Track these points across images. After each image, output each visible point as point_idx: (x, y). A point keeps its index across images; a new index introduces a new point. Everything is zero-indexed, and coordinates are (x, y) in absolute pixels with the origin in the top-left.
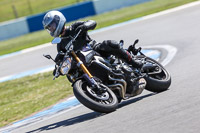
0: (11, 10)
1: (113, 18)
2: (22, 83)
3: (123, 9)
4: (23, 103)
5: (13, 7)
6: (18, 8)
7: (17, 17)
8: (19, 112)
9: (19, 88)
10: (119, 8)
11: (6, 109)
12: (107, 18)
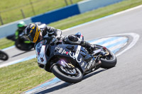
0: (20, 13)
1: (93, 15)
2: (30, 64)
3: (100, 9)
4: (32, 78)
5: (21, 11)
6: (24, 11)
7: (24, 17)
8: (29, 84)
9: (29, 67)
10: (96, 8)
11: (20, 82)
12: (88, 16)
